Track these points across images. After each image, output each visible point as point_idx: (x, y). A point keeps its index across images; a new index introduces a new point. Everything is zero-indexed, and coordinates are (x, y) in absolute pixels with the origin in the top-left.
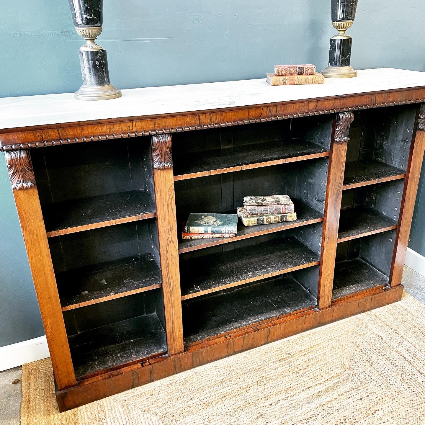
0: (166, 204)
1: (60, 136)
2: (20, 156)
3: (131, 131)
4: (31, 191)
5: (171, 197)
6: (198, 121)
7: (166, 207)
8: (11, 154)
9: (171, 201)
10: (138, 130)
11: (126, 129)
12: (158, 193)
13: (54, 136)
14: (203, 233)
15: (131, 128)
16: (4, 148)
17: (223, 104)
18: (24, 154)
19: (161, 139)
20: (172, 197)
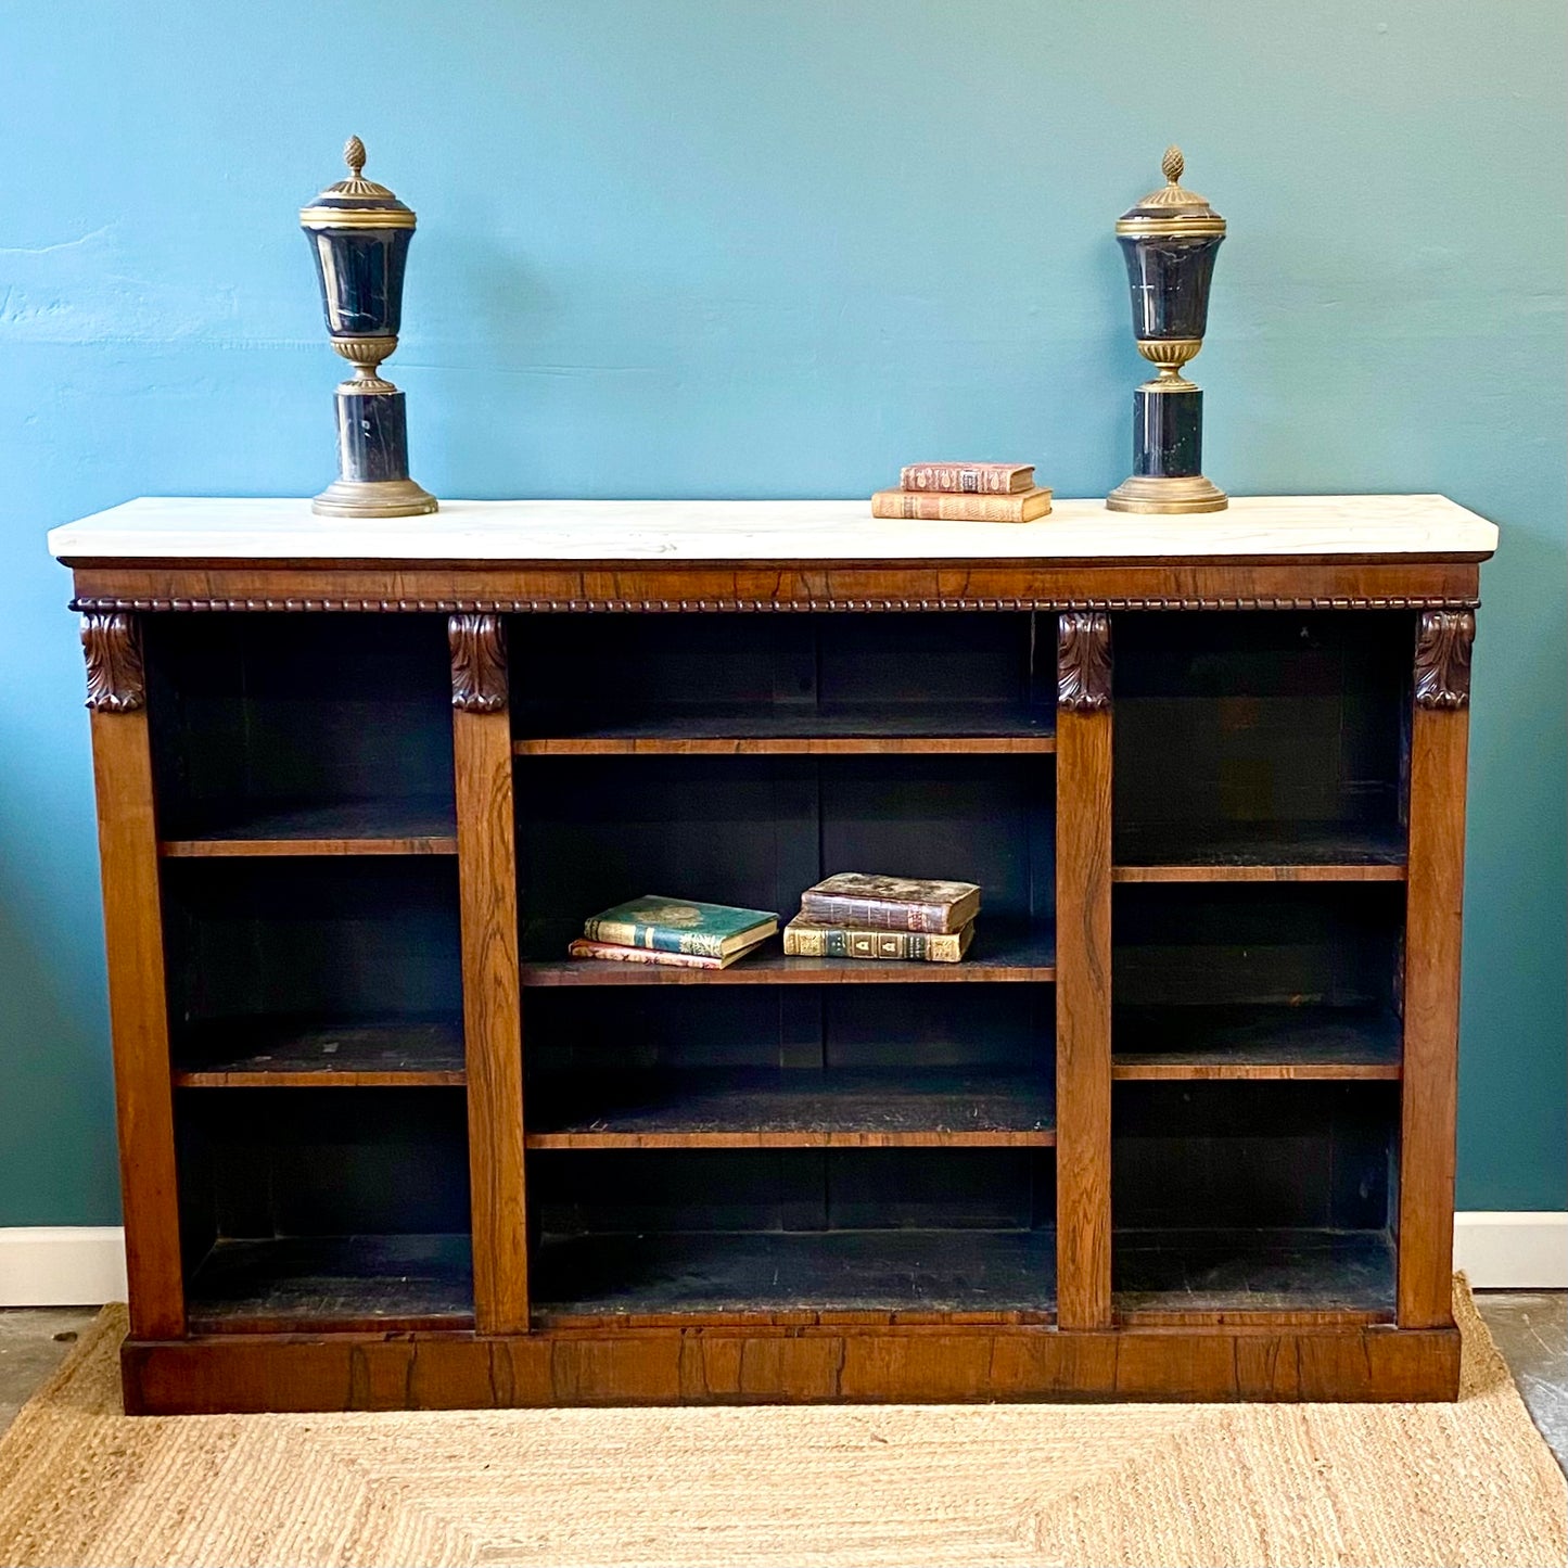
0: (486, 815)
1: (210, 590)
2: (110, 626)
3: (390, 596)
4: (130, 719)
5: (499, 798)
6: (579, 589)
7: (485, 824)
8: (91, 619)
9: (500, 808)
10: (408, 596)
11: (377, 589)
12: (463, 779)
13: (197, 587)
14: (633, 943)
15: (389, 589)
16: (80, 603)
17: (640, 550)
18: (121, 623)
19: (466, 626)
20: (505, 797)
